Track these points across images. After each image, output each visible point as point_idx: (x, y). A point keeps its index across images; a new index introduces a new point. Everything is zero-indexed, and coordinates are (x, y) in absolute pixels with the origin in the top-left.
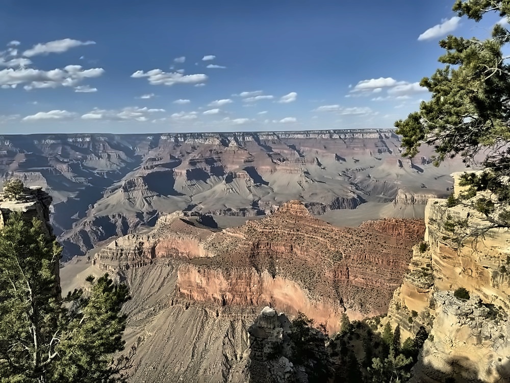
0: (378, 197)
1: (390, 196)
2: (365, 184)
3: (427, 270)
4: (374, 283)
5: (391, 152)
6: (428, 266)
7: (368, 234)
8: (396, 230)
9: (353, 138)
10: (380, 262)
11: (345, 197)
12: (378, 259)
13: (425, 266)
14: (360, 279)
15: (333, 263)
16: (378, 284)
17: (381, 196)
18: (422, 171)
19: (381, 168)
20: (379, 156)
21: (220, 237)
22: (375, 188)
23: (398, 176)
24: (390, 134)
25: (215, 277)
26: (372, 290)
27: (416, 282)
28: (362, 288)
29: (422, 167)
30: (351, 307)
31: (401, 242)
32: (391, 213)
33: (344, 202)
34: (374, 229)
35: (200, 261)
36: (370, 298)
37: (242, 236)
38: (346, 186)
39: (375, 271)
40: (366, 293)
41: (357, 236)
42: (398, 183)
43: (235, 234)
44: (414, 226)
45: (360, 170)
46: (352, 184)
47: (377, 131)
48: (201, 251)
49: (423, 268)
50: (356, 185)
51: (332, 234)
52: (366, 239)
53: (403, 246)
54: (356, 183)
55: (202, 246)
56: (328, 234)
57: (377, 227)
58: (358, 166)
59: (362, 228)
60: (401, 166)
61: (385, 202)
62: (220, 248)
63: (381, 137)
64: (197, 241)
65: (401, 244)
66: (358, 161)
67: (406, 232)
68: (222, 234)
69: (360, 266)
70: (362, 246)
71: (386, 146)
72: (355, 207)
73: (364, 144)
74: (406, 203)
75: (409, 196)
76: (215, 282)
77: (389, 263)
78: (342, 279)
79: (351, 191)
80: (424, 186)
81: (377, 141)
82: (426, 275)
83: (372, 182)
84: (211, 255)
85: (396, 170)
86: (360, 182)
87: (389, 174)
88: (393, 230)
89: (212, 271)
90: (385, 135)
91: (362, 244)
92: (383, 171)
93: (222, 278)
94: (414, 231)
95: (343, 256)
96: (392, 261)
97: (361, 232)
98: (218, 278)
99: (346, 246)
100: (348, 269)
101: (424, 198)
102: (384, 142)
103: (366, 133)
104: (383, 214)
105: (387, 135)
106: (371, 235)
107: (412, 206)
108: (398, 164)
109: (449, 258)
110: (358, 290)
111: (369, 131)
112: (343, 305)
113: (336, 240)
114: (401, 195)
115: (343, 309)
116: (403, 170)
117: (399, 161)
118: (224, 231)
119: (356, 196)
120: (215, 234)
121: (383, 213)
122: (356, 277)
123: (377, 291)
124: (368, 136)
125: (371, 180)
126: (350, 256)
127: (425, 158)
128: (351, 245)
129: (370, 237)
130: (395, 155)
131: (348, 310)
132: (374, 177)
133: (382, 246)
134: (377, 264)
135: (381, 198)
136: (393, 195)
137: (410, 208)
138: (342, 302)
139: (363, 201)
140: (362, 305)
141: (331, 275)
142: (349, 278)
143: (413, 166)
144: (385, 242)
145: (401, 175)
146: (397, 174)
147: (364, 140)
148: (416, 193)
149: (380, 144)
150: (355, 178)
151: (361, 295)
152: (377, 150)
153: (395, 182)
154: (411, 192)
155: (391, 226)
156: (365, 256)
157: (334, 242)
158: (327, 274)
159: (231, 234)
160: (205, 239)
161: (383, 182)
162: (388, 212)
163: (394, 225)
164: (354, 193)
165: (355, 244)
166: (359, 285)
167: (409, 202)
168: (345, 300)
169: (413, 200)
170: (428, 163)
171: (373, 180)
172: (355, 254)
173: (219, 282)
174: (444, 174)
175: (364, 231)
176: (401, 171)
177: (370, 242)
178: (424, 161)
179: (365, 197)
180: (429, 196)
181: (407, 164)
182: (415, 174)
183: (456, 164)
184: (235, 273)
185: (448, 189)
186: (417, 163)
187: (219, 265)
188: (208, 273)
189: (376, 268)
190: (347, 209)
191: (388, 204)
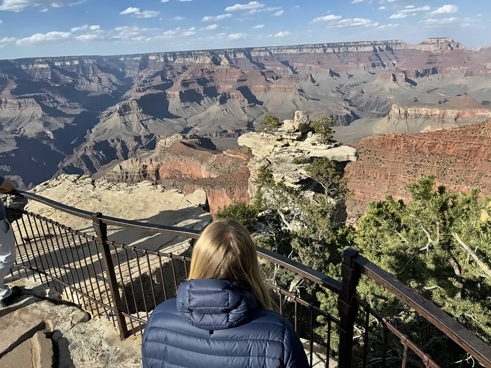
0: (371, 113)
1: (382, 112)
2: (358, 100)
4: (372, 196)
5: (384, 66)
7: (367, 150)
8: (394, 145)
9: (347, 52)
10: (378, 176)
11: (339, 114)
12: (376, 173)
14: (358, 193)
16: (376, 197)
17: (374, 111)
18: (415, 84)
19: (374, 83)
20: (372, 70)
21: (221, 158)
22: (368, 103)
23: (391, 91)
24: (385, 47)
25: (219, 196)
28: (360, 201)
29: (415, 80)
31: (399, 156)
32: (384, 128)
33: (337, 119)
34: (373, 145)
35: (204, 182)
37: (242, 157)
38: (339, 103)
39: (373, 185)
40: (363, 205)
42: (391, 97)
43: (236, 156)
44: (413, 141)
45: (353, 85)
46: (345, 100)
47: (372, 44)
48: (203, 173)
50: (349, 101)
52: (365, 155)
53: (401, 160)
54: (349, 99)
55: (204, 167)
57: (376, 143)
58: (351, 82)
59: (361, 144)
60: (395, 80)
61: (378, 118)
62: (221, 169)
63: (375, 50)
64: (198, 163)
65: (399, 158)
66: (352, 76)
67: (404, 146)
68: (222, 156)
69: (359, 180)
70: (361, 162)
71: (380, 60)
72: (348, 124)
73: (359, 57)
74: (399, 118)
75: (403, 111)
76: (219, 200)
77: (386, 177)
79: (345, 108)
80: (416, 101)
81: (371, 54)
83: (365, 97)
84: (214, 176)
85: (390, 84)
86: (354, 98)
87: (382, 89)
88: (392, 145)
89: (216, 191)
90: (379, 48)
91: (360, 160)
92: (377, 85)
93: (226, 196)
94: (412, 145)
96: (389, 175)
97: (360, 149)
98: (223, 197)
101: (417, 112)
102: (377, 55)
103: (361, 46)
104: (377, 130)
105: (381, 47)
106: (370, 151)
107: (405, 120)
108: (392, 78)
110: (355, 203)
111: (363, 43)
114: (395, 110)
116: (397, 85)
117: (393, 75)
118: (225, 152)
119: (349, 113)
120: (215, 156)
121: (377, 128)
122: (354, 191)
124: (362, 49)
125: (364, 96)
127: (419, 71)
129: (369, 153)
130: (388, 69)
132: (367, 93)
133: (381, 161)
134: (375, 178)
135: (374, 113)
136: (386, 109)
137: (403, 122)
139: (357, 117)
143: (407, 80)
144: (384, 157)
145: (395, 90)
146: (389, 88)
147: (358, 53)
148: (409, 106)
149: (374, 57)
150: (349, 95)
151: (359, 207)
152: (370, 64)
153: (389, 97)
154: (406, 107)
155: (390, 142)
156: (364, 171)
159: (232, 155)
160: (206, 161)
161: (376, 97)
162: (381, 127)
163: (393, 140)
164: (348, 109)
166: (357, 199)
167: (403, 116)
169: (406, 114)
170: (422, 76)
171: (367, 96)
172: (354, 170)
173: (224, 200)
174: (437, 87)
175: (363, 147)
176: (395, 86)
177: (368, 158)
178: (418, 74)
179: (358, 113)
180: (423, 109)
181: (401, 77)
182: (409, 88)
183: (449, 75)
184: (238, 192)
185: (440, 103)
186: (411, 76)
187: (222, 185)
188: (212, 193)
189: (374, 182)
190: (341, 126)
191: (381, 119)
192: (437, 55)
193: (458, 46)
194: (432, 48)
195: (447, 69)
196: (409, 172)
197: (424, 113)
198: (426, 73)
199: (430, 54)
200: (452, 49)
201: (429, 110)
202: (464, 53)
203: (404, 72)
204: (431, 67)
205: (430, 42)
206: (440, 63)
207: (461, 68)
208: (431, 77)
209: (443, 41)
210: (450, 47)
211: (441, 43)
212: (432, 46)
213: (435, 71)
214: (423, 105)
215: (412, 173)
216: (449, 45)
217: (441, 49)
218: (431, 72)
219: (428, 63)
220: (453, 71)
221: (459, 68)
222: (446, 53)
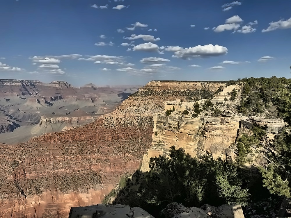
0: (27, 123)
1: (34, 121)
2: (16, 115)
3: (159, 143)
4: (43, 173)
5: (31, 95)
6: (159, 141)
7: (35, 145)
9: (3, 85)
10: (45, 160)
11: (4, 125)
12: (44, 158)
13: (158, 142)
14: (33, 174)
15: (12, 169)
16: (46, 174)
17: (29, 121)
18: (52, 105)
19: (25, 104)
20: (23, 97)
22: (24, 117)
23: (37, 108)
24: (29, 84)
26: (42, 178)
27: (157, 149)
28: (36, 179)
29: (51, 102)
30: (30, 193)
31: (56, 145)
32: (38, 131)
33: (3, 128)
34: (38, 142)
36: (42, 183)
38: (3, 117)
39: (43, 166)
40: (38, 182)
41: (28, 148)
42: (38, 112)
44: (62, 135)
45: (11, 106)
46: (7, 115)
47: (20, 81)
49: (157, 143)
50: (10, 116)
51: (9, 150)
52: (34, 148)
53: (58, 148)
54: (9, 114)
56: (5, 151)
57: (40, 140)
58: (9, 104)
59: (30, 142)
60: (39, 102)
61: (32, 125)
63: (23, 85)
65: (56, 147)
66: (9, 100)
67: (58, 139)
69: (33, 166)
70: (32, 153)
71: (27, 91)
72: (12, 130)
73: (12, 89)
74: (47, 124)
75: (48, 120)
77: (50, 159)
78: (21, 178)
79: (7, 120)
80: (54, 114)
81: (21, 87)
82: (159, 145)
83: (21, 113)
85: (36, 105)
86: (13, 114)
87: (32, 108)
88: (50, 140)
90: (26, 84)
91: (31, 152)
92: (28, 106)
94: (62, 138)
95: (20, 163)
96: (52, 158)
97: (30, 145)
99: (21, 155)
100: (24, 170)
101: (56, 120)
102: (25, 88)
103: (13, 82)
104: (33, 132)
105: (27, 84)
106: (37, 145)
107: (50, 125)
108: (37, 101)
109: (170, 135)
110: (32, 181)
111: (14, 81)
112: (24, 195)
113: (12, 153)
114: (43, 120)
115: (24, 196)
116: (41, 105)
117: (37, 99)
119: (11, 124)
122: (30, 173)
123: (46, 178)
124: (14, 84)
125: (20, 112)
126: (24, 162)
127: (52, 98)
128: (25, 154)
129: (36, 146)
130: (33, 96)
131: (28, 196)
132: (22, 110)
133: (45, 150)
134: (43, 162)
135: (29, 123)
136: (36, 119)
138: (22, 192)
139: (18, 126)
140: (37, 190)
141: (12, 177)
142: (25, 176)
143: (46, 102)
144: (47, 148)
145: (41, 108)
146: (37, 107)
147: (11, 87)
148: (52, 117)
149: (23, 89)
150: (8, 112)
151: (35, 183)
152: (21, 93)
153: (37, 112)
154: (49, 117)
155: (49, 138)
156: (35, 159)
157: (11, 155)
158: (8, 178)
161: (28, 112)
162: (36, 130)
163: (51, 137)
164: (10, 121)
165: (27, 153)
166: (33, 178)
167: (48, 123)
168: (24, 191)
169: (50, 122)
170: (54, 100)
171: (22, 112)
172: (28, 159)
174: (63, 106)
175: (32, 144)
176: (39, 106)
177: (37, 150)
178: (52, 99)
179: (18, 123)
180: (59, 118)
181: (42, 101)
182: (48, 107)
183: (69, 100)
185: (67, 114)
186: (48, 100)
189: (43, 164)
190: (6, 133)
191: (35, 126)
192: (60, 90)
193: (70, 86)
194: (57, 86)
195: (67, 97)
196: (63, 153)
197: (60, 120)
198: (56, 99)
199: (57, 89)
200: (67, 87)
201: (63, 118)
202: (74, 89)
203: (44, 98)
204: (58, 95)
205: (55, 83)
206: (63, 93)
207: (73, 96)
208: (59, 101)
209: (62, 82)
210: (66, 86)
211: (61, 84)
212: (56, 85)
213: (61, 98)
214: (59, 116)
215: (65, 154)
216: (65, 85)
217: (61, 86)
218: (58, 98)
219: (56, 94)
220: (70, 98)
221: (72, 96)
222: (65, 89)
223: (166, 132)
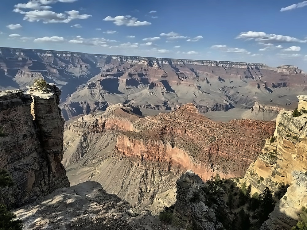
0: (242, 106)
1: (249, 106)
2: (235, 97)
3: (274, 154)
4: (233, 157)
5: (253, 78)
6: (274, 151)
7: (233, 127)
8: (251, 127)
9: (231, 68)
10: (239, 144)
11: (221, 104)
12: (237, 143)
13: (272, 151)
14: (225, 154)
15: (209, 143)
16: (236, 158)
17: (244, 105)
18: (272, 91)
19: (246, 87)
20: (245, 80)
21: (143, 121)
22: (241, 99)
24: (254, 67)
25: (138, 144)
26: (231, 161)
27: (265, 160)
28: (226, 159)
29: (272, 89)
30: (217, 169)
31: (253, 134)
32: (249, 116)
33: (220, 107)
34: (237, 125)
35: (130, 134)
36: (230, 165)
37: (156, 122)
38: (223, 97)
39: (235, 150)
40: (227, 162)
41: (227, 128)
42: (256, 98)
43: (152, 120)
44: (263, 125)
45: (233, 88)
46: (226, 96)
47: (247, 64)
48: (131, 128)
49: (270, 152)
50: (229, 97)
51: (211, 126)
52: (232, 130)
53: (254, 137)
54: (229, 95)
55: (132, 125)
56: (208, 125)
57: (239, 124)
58: (232, 85)
59: (230, 123)
60: (259, 87)
61: (246, 109)
62: (142, 127)
63: (248, 68)
64: (129, 122)
65: (253, 135)
66: (232, 82)
67: (257, 128)
68: (144, 119)
69: (226, 146)
70: (229, 134)
71: (251, 74)
72: (227, 110)
73: (238, 71)
74: (259, 111)
75: (261, 107)
76: (138, 146)
77: (244, 146)
78: (214, 152)
79: (226, 100)
80: (271, 101)
81: (246, 71)
82: (272, 156)
83: (239, 96)
84: (137, 131)
85: (255, 89)
86: (232, 95)
87: (250, 92)
88: (249, 127)
89: (137, 140)
90: (251, 67)
91: (228, 133)
92: (247, 89)
93: (142, 144)
94: (262, 128)
95: (216, 139)
96: (246, 145)
97: (229, 126)
98: (140, 144)
99: (219, 133)
100: (218, 147)
101: (270, 109)
102: (250, 72)
103: (240, 65)
104: (244, 116)
105: (252, 67)
106: (235, 128)
108: (257, 86)
109: (289, 148)
110: (222, 159)
111: (241, 63)
112: (213, 168)
113: (213, 129)
114: (256, 106)
115: (213, 170)
116: (260, 91)
117: (258, 84)
118: (146, 117)
119: (228, 104)
120: (140, 119)
121: (244, 115)
122: (222, 152)
123: (235, 162)
124: (240, 67)
126: (220, 140)
127: (275, 84)
128: (222, 133)
130: (255, 80)
131: (215, 171)
132: (241, 93)
133: (241, 135)
134: (236, 145)
136: (252, 104)
137: (261, 114)
138: (212, 165)
139: (232, 107)
140: (224, 169)
141: (208, 149)
142: (218, 152)
143: (266, 88)
144: (243, 133)
145: (258, 93)
146: (255, 92)
147: (237, 69)
148: (266, 105)
149: (247, 72)
150: (229, 93)
151: (224, 163)
152: (245, 76)
153: (254, 97)
154: (263, 104)
155: (248, 124)
156: (230, 140)
157: (212, 130)
158: (205, 149)
159: (150, 120)
160: (134, 121)
161: (246, 96)
162: (247, 115)
163: (250, 124)
164: (227, 102)
165: (224, 133)
166: (224, 157)
167: (261, 110)
168: (214, 165)
169: (263, 109)
170: (276, 87)
171: (240, 95)
172: (223, 139)
173: (141, 147)
174: (285, 95)
175: (231, 125)
176: (258, 91)
177: (234, 132)
178: (274, 86)
179: (234, 105)
180: (274, 107)
181: (263, 86)
182: (267, 93)
183: (294, 89)
184: (150, 143)
185: (286, 105)
186: (269, 86)
187: (141, 137)
188: (135, 141)
189: (235, 148)
190: (222, 111)
192: (287, 76)
193: (300, 72)
194: (284, 71)
195: (293, 85)
196: (258, 144)
197: (275, 110)
198: (279, 86)
199: (283, 75)
200: (297, 73)
201: (278, 108)
202: (305, 76)
203: (265, 83)
204: (282, 82)
205: (283, 67)
206: (289, 80)
207: (302, 85)
208: (282, 88)
209: (291, 67)
210: (296, 71)
211: (290, 69)
212: (284, 70)
213: (285, 85)
214: (275, 105)
215: (260, 146)
216: (295, 70)
217: (290, 72)
218: (282, 85)
219: (280, 80)
220: (297, 86)
221: (300, 85)
222: (293, 75)
223: (284, 141)
